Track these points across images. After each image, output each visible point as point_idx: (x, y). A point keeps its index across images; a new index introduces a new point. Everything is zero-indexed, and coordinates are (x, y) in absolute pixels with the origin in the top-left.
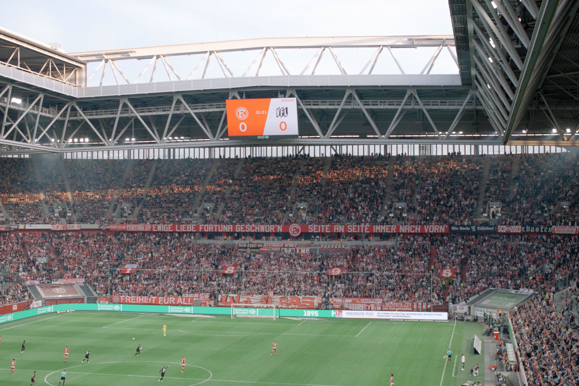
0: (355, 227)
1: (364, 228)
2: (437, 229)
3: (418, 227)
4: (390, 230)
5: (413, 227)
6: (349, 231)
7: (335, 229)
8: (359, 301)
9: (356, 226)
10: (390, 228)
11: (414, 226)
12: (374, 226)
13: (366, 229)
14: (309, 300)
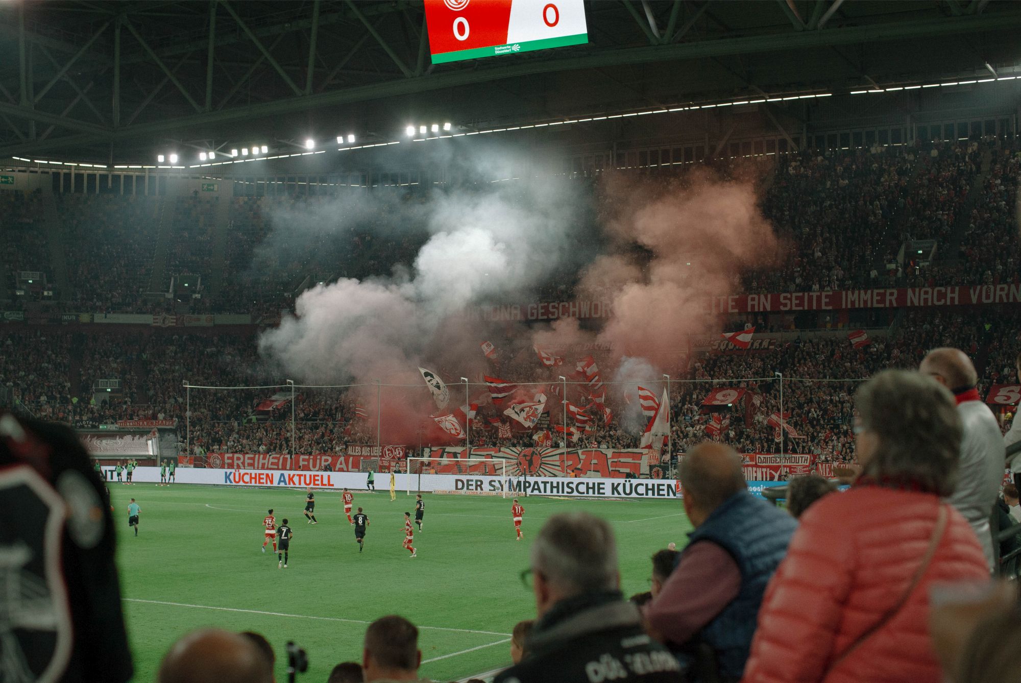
0: (797, 298)
1: (819, 299)
2: (1004, 294)
3: (953, 292)
4: (882, 301)
5: (939, 291)
6: (782, 308)
7: (750, 303)
8: (752, 459)
9: (800, 294)
10: (883, 296)
11: (943, 289)
12: (844, 293)
13: (824, 300)
14: (630, 460)
